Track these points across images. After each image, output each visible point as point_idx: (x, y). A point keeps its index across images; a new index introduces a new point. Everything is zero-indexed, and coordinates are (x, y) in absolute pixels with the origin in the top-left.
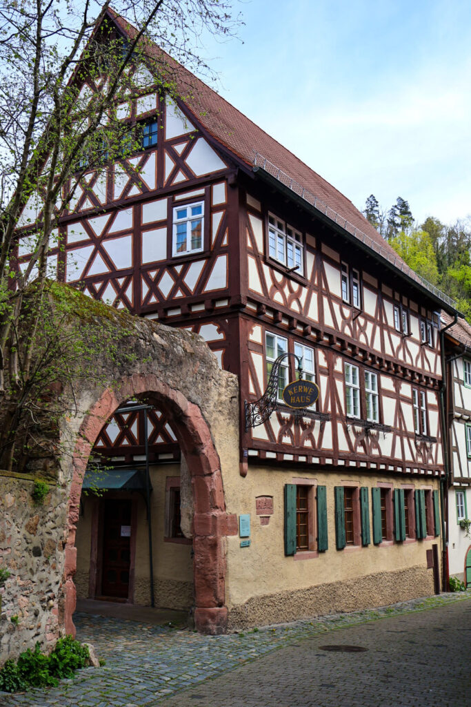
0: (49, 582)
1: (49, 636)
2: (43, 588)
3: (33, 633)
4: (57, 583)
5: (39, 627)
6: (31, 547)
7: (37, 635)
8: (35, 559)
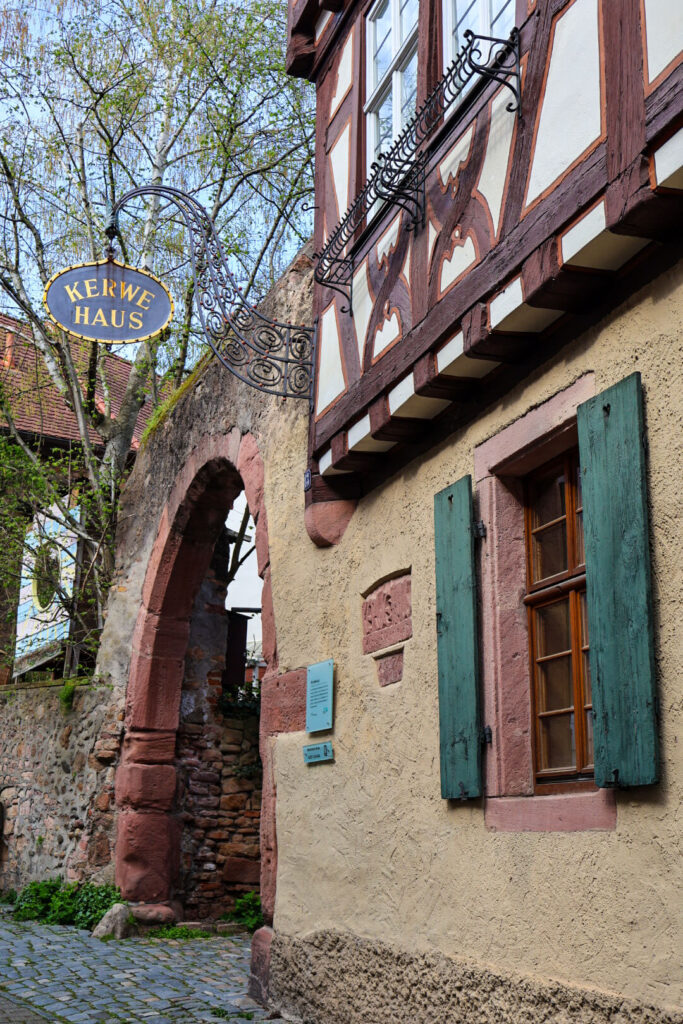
0: (74, 806)
1: (71, 872)
2: (67, 811)
3: (56, 862)
4: (84, 808)
5: (62, 857)
6: (59, 761)
7: (60, 866)
8: (64, 776)
